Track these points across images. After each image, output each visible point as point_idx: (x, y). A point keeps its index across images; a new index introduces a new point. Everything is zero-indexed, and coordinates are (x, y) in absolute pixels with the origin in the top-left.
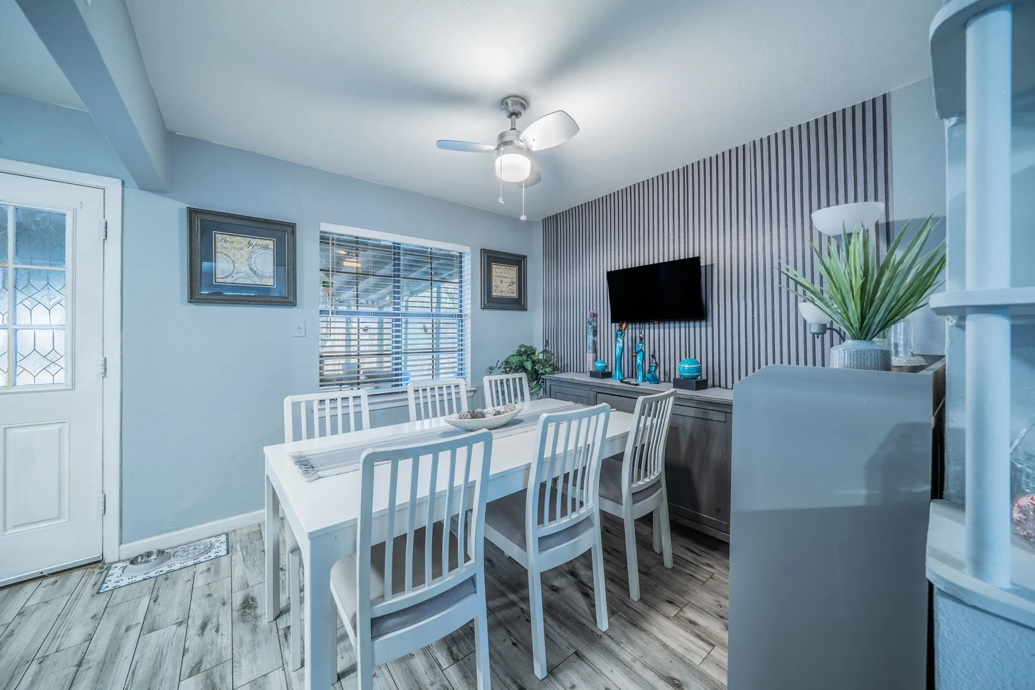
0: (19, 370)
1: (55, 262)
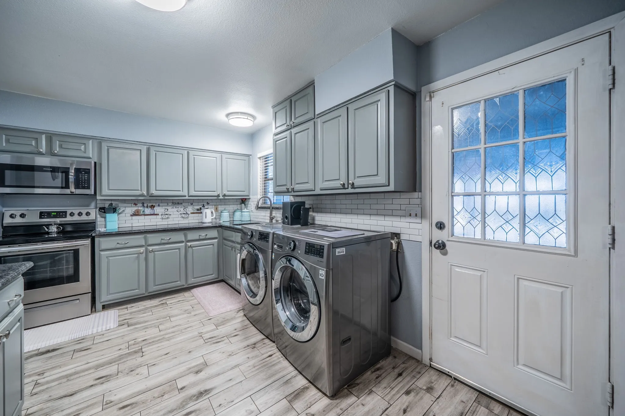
0: (527, 230)
1: (556, 129)
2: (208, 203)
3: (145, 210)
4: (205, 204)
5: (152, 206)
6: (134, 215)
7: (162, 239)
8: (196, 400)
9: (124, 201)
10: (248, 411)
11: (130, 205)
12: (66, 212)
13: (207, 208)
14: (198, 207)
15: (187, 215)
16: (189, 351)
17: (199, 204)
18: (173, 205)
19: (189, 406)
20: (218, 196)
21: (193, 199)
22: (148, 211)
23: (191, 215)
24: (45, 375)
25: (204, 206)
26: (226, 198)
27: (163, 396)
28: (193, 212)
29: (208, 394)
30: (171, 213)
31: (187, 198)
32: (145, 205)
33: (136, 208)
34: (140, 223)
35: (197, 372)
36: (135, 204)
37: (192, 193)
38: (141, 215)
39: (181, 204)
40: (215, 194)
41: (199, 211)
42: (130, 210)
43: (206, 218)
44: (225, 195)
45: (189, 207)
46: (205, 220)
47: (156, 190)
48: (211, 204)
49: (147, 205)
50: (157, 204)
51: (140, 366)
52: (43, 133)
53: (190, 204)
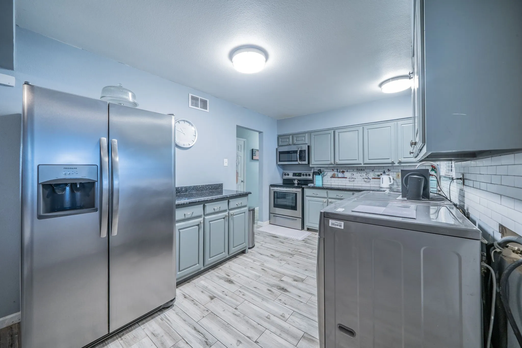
2: (389, 170)
3: (339, 175)
4: (386, 170)
5: (343, 171)
6: (332, 177)
7: (337, 195)
8: (278, 289)
9: (327, 168)
10: (283, 314)
11: (330, 170)
12: (301, 174)
13: (388, 174)
14: (379, 173)
15: (369, 180)
16: (306, 269)
17: (380, 170)
18: (357, 171)
19: (274, 288)
20: (393, 163)
21: (374, 166)
22: (340, 175)
23: (372, 180)
24: (266, 244)
25: (384, 173)
26: (402, 164)
27: (274, 277)
28: (374, 177)
29: (284, 291)
30: (356, 177)
31: (362, 165)
32: (339, 171)
33: (333, 173)
34: (336, 183)
35: (295, 280)
36: (333, 170)
37: (367, 161)
38: (336, 177)
39: (364, 170)
40: (390, 161)
41: (378, 177)
42: (330, 174)
43: (383, 183)
44: (400, 162)
45: (370, 173)
46: (382, 185)
47: (340, 160)
48: (392, 170)
49: (340, 171)
50: (346, 170)
51: (284, 260)
52: (290, 135)
53: (372, 171)
